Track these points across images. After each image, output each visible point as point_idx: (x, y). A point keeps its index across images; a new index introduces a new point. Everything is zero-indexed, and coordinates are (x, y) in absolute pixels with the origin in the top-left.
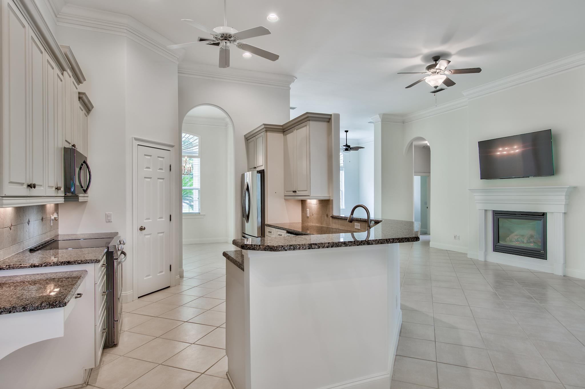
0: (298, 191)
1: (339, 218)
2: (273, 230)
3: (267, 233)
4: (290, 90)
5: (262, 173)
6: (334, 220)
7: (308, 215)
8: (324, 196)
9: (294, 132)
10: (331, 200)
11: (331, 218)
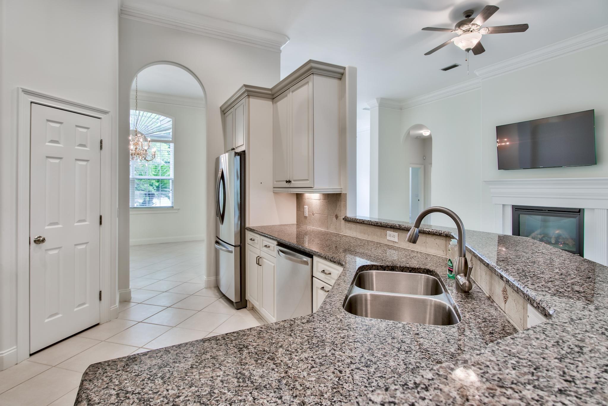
0: (294, 181)
1: (357, 222)
2: (258, 238)
3: (248, 241)
4: (281, 54)
5: (242, 155)
6: (348, 224)
7: (306, 214)
8: (333, 188)
9: (288, 95)
10: (344, 194)
11: (343, 221)
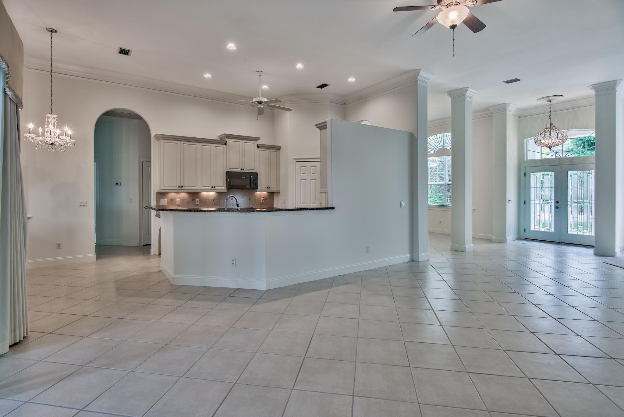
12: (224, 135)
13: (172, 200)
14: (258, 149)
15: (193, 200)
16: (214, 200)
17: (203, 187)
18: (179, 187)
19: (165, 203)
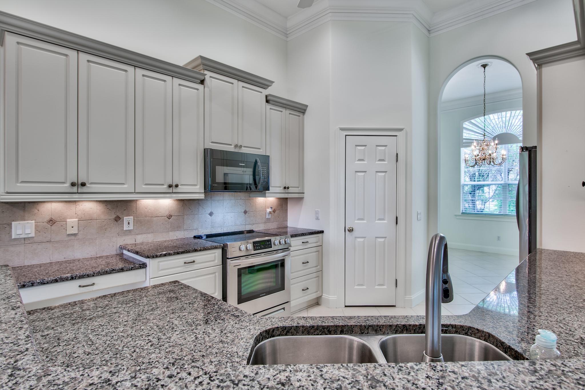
5: (533, 150)
12: (199, 61)
13: (52, 222)
14: (269, 106)
15: (118, 219)
16: (171, 216)
17: (146, 184)
18: (73, 184)
19: (28, 231)
